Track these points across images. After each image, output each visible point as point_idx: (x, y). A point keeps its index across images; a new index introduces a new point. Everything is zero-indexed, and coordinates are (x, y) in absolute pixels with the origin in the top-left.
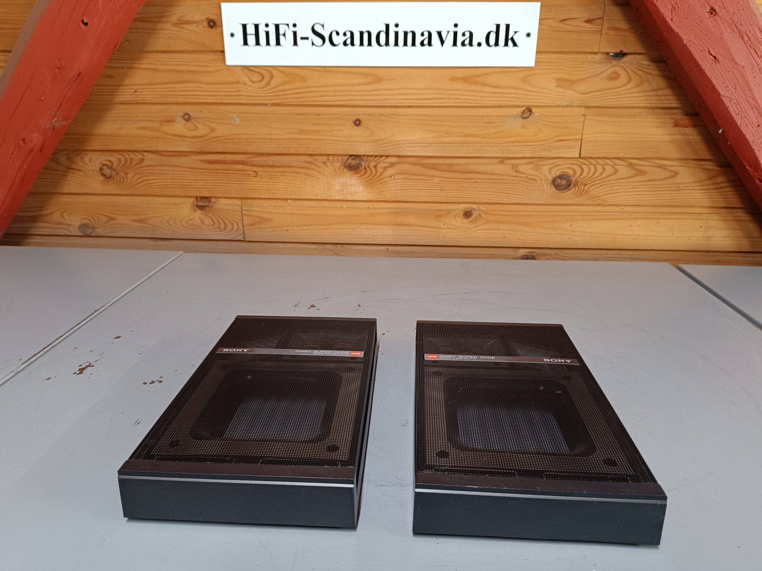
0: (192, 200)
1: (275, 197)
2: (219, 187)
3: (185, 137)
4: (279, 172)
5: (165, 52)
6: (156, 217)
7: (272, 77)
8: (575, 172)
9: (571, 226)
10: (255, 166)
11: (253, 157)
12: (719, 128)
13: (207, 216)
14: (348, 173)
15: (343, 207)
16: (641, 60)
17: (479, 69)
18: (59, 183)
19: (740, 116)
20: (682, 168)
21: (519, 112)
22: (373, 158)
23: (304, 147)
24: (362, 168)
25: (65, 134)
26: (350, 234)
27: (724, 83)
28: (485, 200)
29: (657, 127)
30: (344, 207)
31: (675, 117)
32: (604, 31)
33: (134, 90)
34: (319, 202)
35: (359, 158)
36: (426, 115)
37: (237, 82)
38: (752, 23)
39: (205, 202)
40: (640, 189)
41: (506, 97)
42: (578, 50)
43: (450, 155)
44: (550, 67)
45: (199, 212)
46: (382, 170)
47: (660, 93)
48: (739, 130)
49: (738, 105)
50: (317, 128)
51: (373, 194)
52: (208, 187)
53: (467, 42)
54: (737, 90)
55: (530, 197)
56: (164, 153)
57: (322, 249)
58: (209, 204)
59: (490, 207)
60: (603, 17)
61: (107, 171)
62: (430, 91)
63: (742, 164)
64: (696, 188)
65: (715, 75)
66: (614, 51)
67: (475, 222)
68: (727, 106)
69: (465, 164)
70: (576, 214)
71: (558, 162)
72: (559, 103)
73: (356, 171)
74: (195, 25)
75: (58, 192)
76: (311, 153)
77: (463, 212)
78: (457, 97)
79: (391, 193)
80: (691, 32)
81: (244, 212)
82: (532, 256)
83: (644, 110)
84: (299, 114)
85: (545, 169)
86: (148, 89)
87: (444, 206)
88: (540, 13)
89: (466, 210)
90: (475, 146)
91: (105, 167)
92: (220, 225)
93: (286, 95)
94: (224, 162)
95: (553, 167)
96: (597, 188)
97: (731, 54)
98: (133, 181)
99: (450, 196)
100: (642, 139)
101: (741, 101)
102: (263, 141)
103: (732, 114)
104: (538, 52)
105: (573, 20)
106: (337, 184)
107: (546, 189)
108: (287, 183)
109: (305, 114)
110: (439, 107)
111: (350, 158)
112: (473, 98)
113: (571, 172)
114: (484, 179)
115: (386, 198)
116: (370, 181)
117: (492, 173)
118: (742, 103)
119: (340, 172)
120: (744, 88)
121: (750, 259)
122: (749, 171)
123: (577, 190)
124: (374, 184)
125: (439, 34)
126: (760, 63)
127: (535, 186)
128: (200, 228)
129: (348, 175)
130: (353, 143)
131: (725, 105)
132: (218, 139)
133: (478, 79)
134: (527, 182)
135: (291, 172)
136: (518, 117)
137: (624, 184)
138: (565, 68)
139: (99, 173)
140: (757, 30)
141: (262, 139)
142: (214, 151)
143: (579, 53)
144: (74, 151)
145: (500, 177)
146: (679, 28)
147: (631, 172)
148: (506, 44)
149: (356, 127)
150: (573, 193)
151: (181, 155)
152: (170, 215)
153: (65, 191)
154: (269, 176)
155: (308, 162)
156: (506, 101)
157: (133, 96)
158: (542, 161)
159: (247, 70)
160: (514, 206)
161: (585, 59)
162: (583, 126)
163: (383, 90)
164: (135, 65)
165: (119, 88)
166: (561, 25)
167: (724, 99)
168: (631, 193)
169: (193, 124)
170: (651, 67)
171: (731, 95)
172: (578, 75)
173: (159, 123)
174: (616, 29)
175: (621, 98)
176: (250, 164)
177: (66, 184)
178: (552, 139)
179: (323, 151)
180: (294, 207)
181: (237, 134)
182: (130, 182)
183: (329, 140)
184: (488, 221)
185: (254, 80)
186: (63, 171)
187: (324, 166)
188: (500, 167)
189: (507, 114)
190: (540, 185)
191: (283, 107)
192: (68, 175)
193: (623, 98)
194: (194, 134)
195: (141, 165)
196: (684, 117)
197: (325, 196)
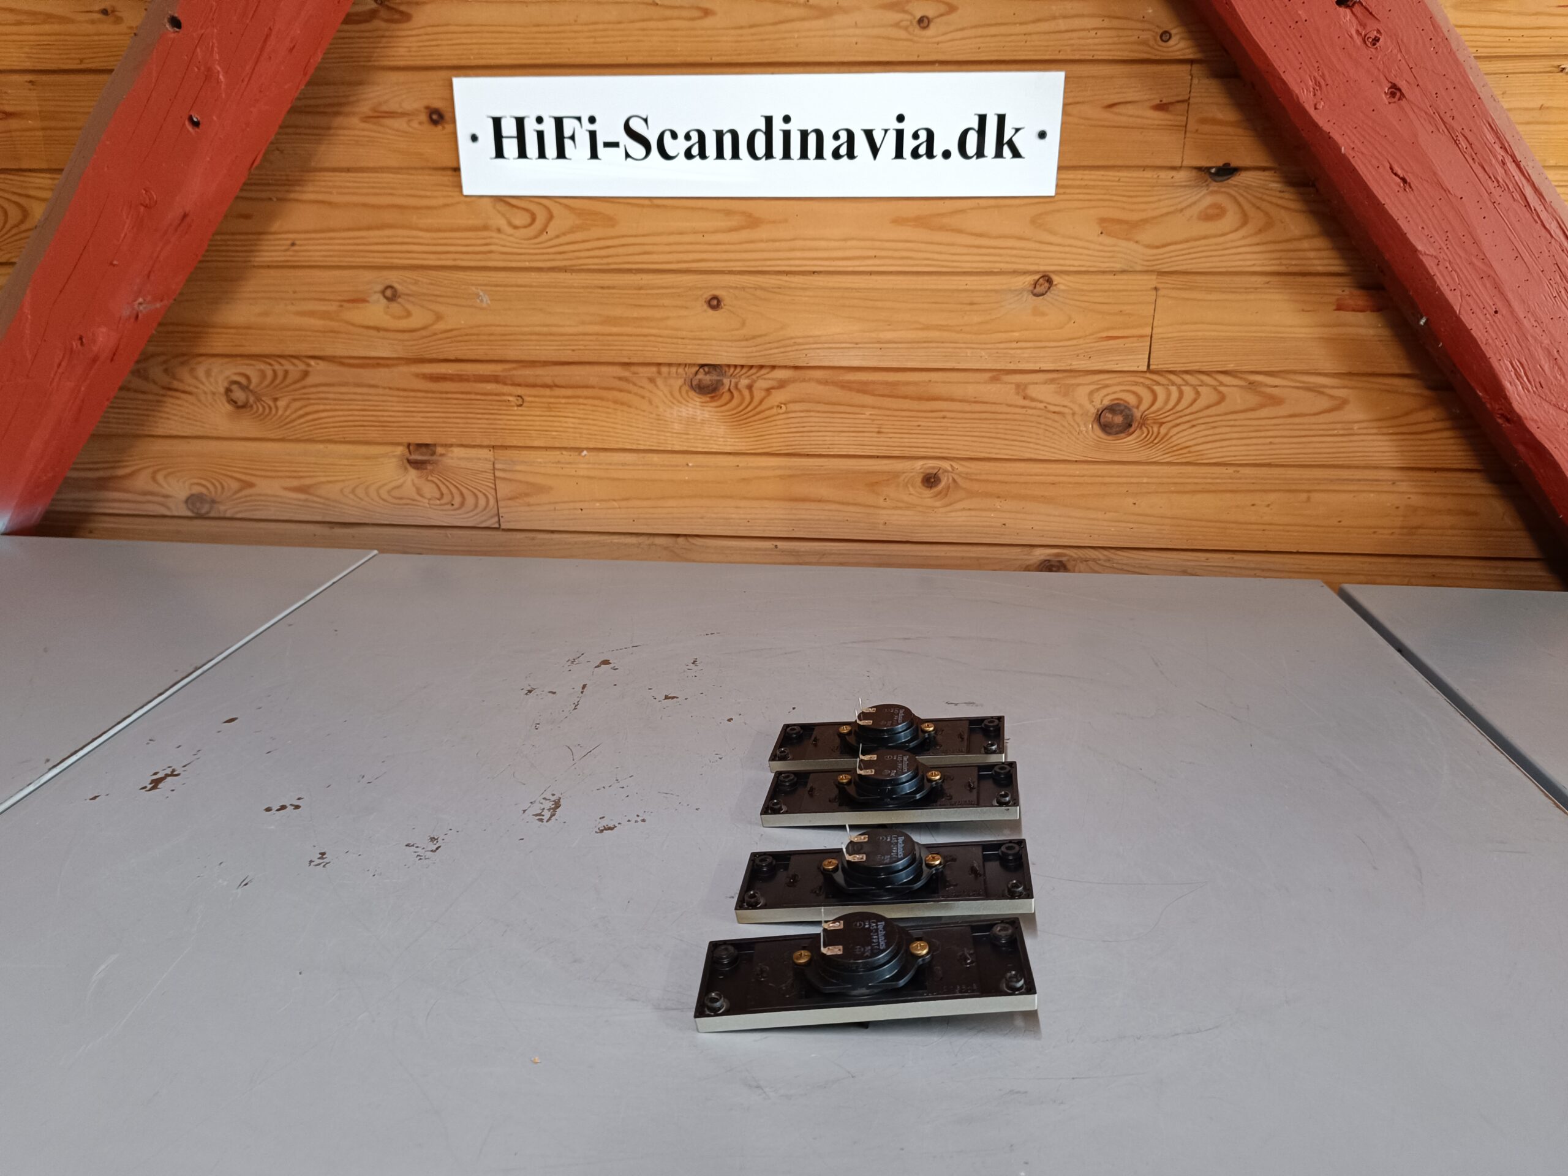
0: (400, 450)
1: (557, 445)
2: (451, 425)
3: (386, 330)
4: (564, 397)
5: (348, 170)
6: (331, 482)
7: (551, 217)
8: (1140, 399)
9: (1135, 504)
10: (519, 385)
11: (514, 369)
12: (1419, 316)
13: (428, 481)
14: (697, 399)
15: (688, 465)
16: (1266, 181)
17: (947, 202)
18: (148, 416)
19: (1459, 294)
20: (1354, 391)
21: (1026, 283)
22: (744, 371)
23: (612, 350)
24: (724, 390)
25: (160, 324)
26: (702, 518)
27: (1423, 228)
28: (965, 453)
29: (1303, 310)
30: (690, 465)
31: (1339, 291)
32: (1192, 126)
33: (289, 242)
34: (642, 455)
35: (718, 370)
36: (847, 289)
37: (485, 228)
38: (1474, 114)
39: (425, 455)
40: (1270, 434)
41: (1000, 255)
42: (1140, 163)
43: (895, 365)
44: (1089, 197)
45: (413, 473)
46: (763, 394)
47: (1306, 244)
48: (1458, 319)
49: (1453, 273)
50: (636, 313)
51: (743, 440)
52: (429, 425)
54: (1450, 241)
55: (1054, 448)
56: (347, 361)
57: (649, 545)
58: (431, 458)
59: (974, 466)
60: (1189, 98)
61: (239, 395)
62: (853, 243)
63: (1469, 384)
64: (1385, 431)
65: (1405, 213)
66: (1213, 165)
67: (946, 495)
68: (1433, 274)
69: (924, 382)
70: (1145, 480)
71: (1107, 379)
72: (1104, 266)
73: (713, 395)
74: (405, 119)
75: (147, 433)
76: (627, 360)
77: (921, 476)
78: (905, 254)
79: (779, 438)
80: (1354, 131)
81: (498, 474)
82: (1060, 562)
83: (1274, 279)
84: (602, 288)
85: (1082, 393)
86: (318, 239)
87: (885, 465)
88: (1065, 92)
89: (928, 471)
90: (943, 348)
91: (234, 387)
92: (453, 497)
93: (578, 251)
94: (460, 378)
95: (1098, 389)
96: (1184, 430)
97: (1435, 174)
98: (288, 413)
99: (898, 444)
100: (1273, 335)
101: (1460, 263)
102: (534, 337)
103: (1442, 289)
104: (1060, 168)
105: (1130, 106)
106: (676, 421)
107: (1084, 432)
108: (579, 418)
109: (614, 288)
110: (871, 273)
111: (701, 370)
112: (936, 256)
113: (1131, 400)
114: (962, 412)
115: (772, 447)
116: (740, 416)
117: (976, 400)
118: (1461, 270)
119: (683, 397)
120: (1462, 238)
121: (1499, 572)
122: (1483, 400)
123: (1144, 435)
124: (747, 420)
126: (1493, 190)
127: (1064, 426)
128: (415, 503)
129: (698, 403)
130: (706, 342)
131: (1428, 273)
132: (449, 334)
133: (945, 220)
134: (1047, 418)
135: (586, 398)
136: (1025, 294)
137: (1237, 423)
138: (1115, 198)
139: (224, 399)
140: (1484, 127)
141: (531, 334)
142: (441, 357)
143: (1144, 168)
144: (177, 356)
145: (993, 408)
146: (1331, 123)
147: (1252, 400)
149: (711, 312)
150: (1137, 441)
151: (378, 365)
152: (359, 478)
153: (160, 431)
154: (546, 405)
155: (620, 379)
156: (1000, 262)
157: (288, 253)
158: (1075, 377)
159: (502, 203)
160: (1022, 465)
161: (1155, 181)
162: (1155, 310)
163: (762, 241)
164: (292, 196)
165: (262, 237)
166: (1107, 115)
167: (1424, 259)
168: (1254, 441)
169: (402, 306)
170: (1286, 195)
171: (1438, 251)
172: (1144, 210)
173: (338, 303)
174: (1215, 121)
175: (1229, 255)
176: (509, 382)
177: (161, 418)
178: (1092, 334)
179: (649, 357)
180: (594, 464)
181: (486, 326)
182: (281, 416)
183: (660, 336)
184: (971, 494)
185: (517, 222)
186: (157, 394)
187: (650, 386)
188: (994, 388)
189: (1004, 287)
190: (1072, 423)
191: (574, 274)
192: (165, 402)
193: (1235, 254)
194: (403, 324)
195: (304, 383)
196: (1356, 292)
197: (653, 443)
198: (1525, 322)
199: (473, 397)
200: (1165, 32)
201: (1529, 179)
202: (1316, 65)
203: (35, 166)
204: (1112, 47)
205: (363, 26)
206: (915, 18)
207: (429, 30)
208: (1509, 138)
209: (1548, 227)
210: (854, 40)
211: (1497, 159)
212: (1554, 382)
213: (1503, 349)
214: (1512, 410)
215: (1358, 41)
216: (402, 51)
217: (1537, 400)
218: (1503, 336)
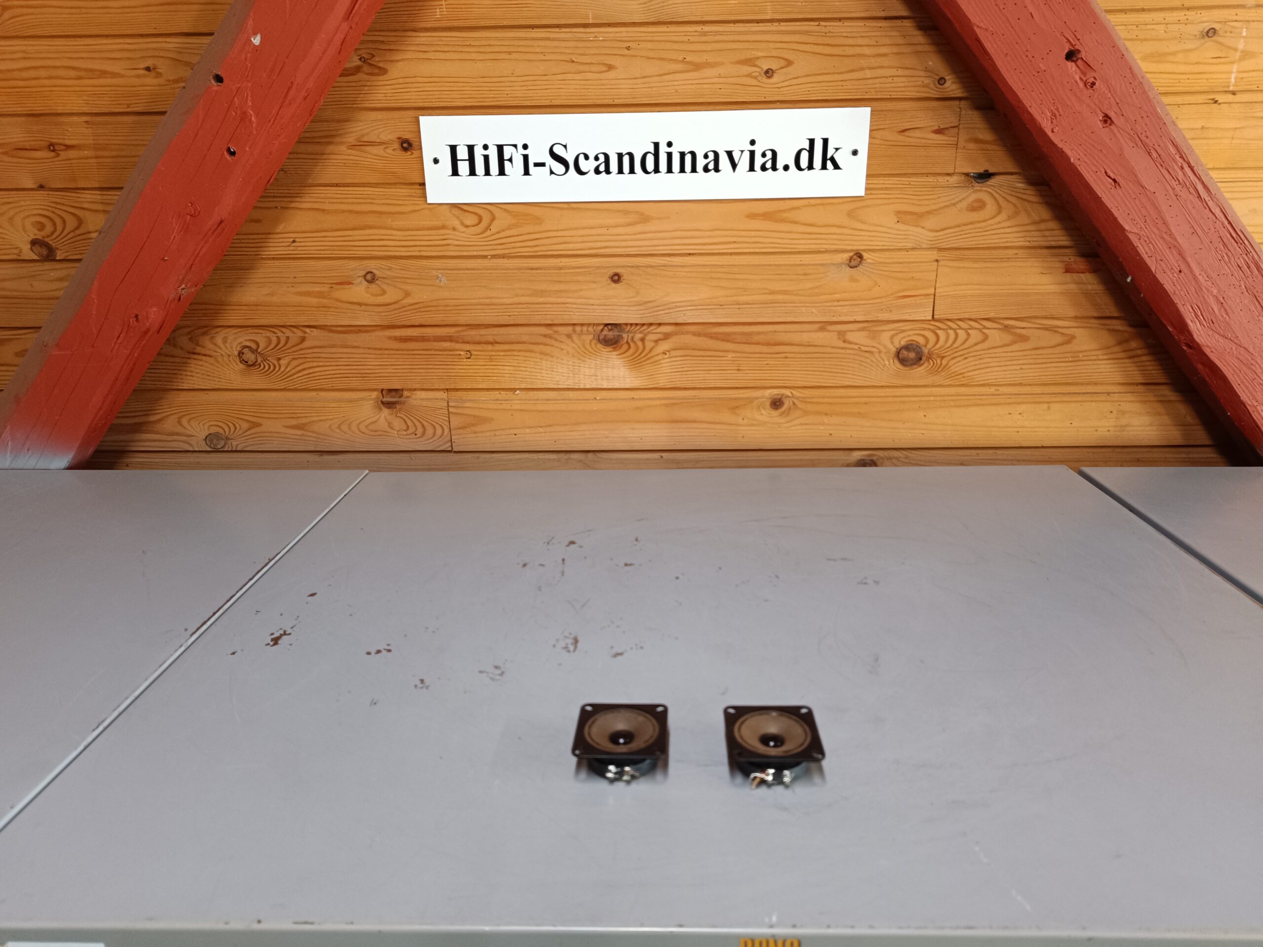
0: (374, 394)
1: (497, 387)
2: (414, 374)
3: (367, 305)
4: (502, 351)
5: (337, 185)
6: (321, 420)
7: (493, 218)
8: (927, 340)
9: (925, 416)
10: (468, 343)
11: (464, 331)
12: (1126, 275)
13: (396, 416)
14: (605, 351)
15: (596, 399)
16: (1014, 182)
17: (785, 201)
18: (176, 374)
19: (1154, 259)
20: (1080, 329)
21: (844, 259)
22: (638, 327)
23: (538, 315)
24: (623, 342)
25: (191, 304)
26: (606, 438)
27: (1129, 214)
28: (801, 383)
29: (1042, 273)
30: (598, 398)
31: (1066, 259)
32: (961, 144)
33: (292, 239)
34: (561, 392)
35: (619, 328)
36: (714, 265)
37: (444, 227)
38: (1161, 135)
39: (395, 397)
40: (1021, 362)
41: (826, 239)
42: (925, 171)
43: (750, 320)
44: (887, 196)
45: (386, 412)
46: (653, 344)
47: (1043, 226)
48: (1154, 276)
49: (1150, 245)
50: (557, 287)
51: (639, 379)
52: (399, 375)
53: (769, 165)
54: (1148, 224)
55: (866, 377)
56: (334, 329)
57: (567, 459)
58: (400, 400)
59: (807, 392)
60: (959, 125)
61: (250, 357)
62: (718, 233)
63: (1162, 322)
64: (1101, 357)
65: (1116, 204)
66: (977, 171)
67: (788, 414)
68: (1136, 246)
69: (771, 332)
70: (932, 398)
71: (904, 326)
72: (900, 245)
73: (614, 346)
74: (381, 147)
75: (174, 387)
76: (550, 322)
77: (769, 401)
78: (756, 239)
79: (666, 376)
80: (1080, 147)
81: (451, 410)
82: (872, 460)
83: (1020, 251)
84: (532, 269)
85: (885, 337)
86: (312, 237)
87: (743, 393)
88: (871, 122)
89: (774, 397)
90: (785, 307)
91: (246, 350)
92: (416, 429)
93: (514, 242)
94: (423, 339)
96: (959, 362)
97: (1136, 176)
98: (288, 369)
99: (752, 378)
100: (1021, 291)
101: (1154, 238)
102: (480, 307)
103: (1143, 256)
104: (869, 176)
105: (917, 131)
106: (587, 366)
107: (888, 366)
108: (514, 366)
109: (540, 269)
110: (731, 254)
111: (606, 328)
112: (779, 240)
113: (921, 341)
114: (798, 353)
115: (659, 383)
116: (636, 361)
117: (809, 344)
118: (1155, 242)
119: (592, 348)
120: (1156, 220)
121: (1184, 455)
122: (1173, 334)
123: (930, 367)
124: (642, 364)
125: (730, 154)
126: (1175, 186)
127: (872, 361)
128: (386, 434)
129: (603, 353)
130: (610, 307)
131: (1133, 246)
132: (414, 307)
133: (785, 215)
134: (862, 355)
135: (519, 351)
136: (844, 266)
137: (999, 355)
138: (907, 196)
139: (237, 360)
140: (1168, 143)
141: (477, 305)
142: (409, 324)
143: (927, 175)
144: (199, 328)
145: (821, 349)
146: (1063, 142)
147: (1007, 338)
148: (824, 167)
149: (613, 285)
150: (928, 369)
151: (360, 331)
152: (344, 417)
153: (186, 386)
154: (488, 357)
155: (545, 336)
156: (826, 244)
157: (292, 248)
158: (881, 325)
159: (457, 210)
160: (843, 390)
161: (935, 183)
162: (937, 276)
163: (651, 232)
164: (293, 205)
165: (271, 236)
166: (901, 138)
167: (1131, 236)
168: (1008, 368)
169: (379, 286)
170: (1028, 192)
171: (1140, 230)
172: (928, 205)
173: (329, 286)
174: (977, 141)
175: (988, 235)
176: (461, 341)
177: (187, 376)
178: (892, 294)
179: (566, 319)
180: (525, 400)
181: (443, 299)
182: (284, 371)
183: (575, 304)
184: (806, 413)
185: (468, 223)
186: (183, 358)
187: (568, 341)
188: (821, 335)
189: (829, 262)
190: (879, 359)
191: (510, 259)
192: (190, 363)
193: (992, 234)
194: (380, 300)
195: (301, 346)
196: (1078, 259)
197: (570, 383)
198: (1200, 278)
199: (432, 352)
200: (942, 78)
201: (1200, 179)
202: (1053, 102)
203: (90, 186)
204: (903, 89)
205: (350, 78)
206: (762, 70)
207: (401, 81)
208: (1185, 150)
209: (1214, 211)
210: (719, 86)
211: (1178, 165)
212: (1221, 319)
213: (1185, 297)
214: (1193, 340)
215: (1081, 85)
216: (380, 96)
217: (1210, 333)
218: (1186, 288)
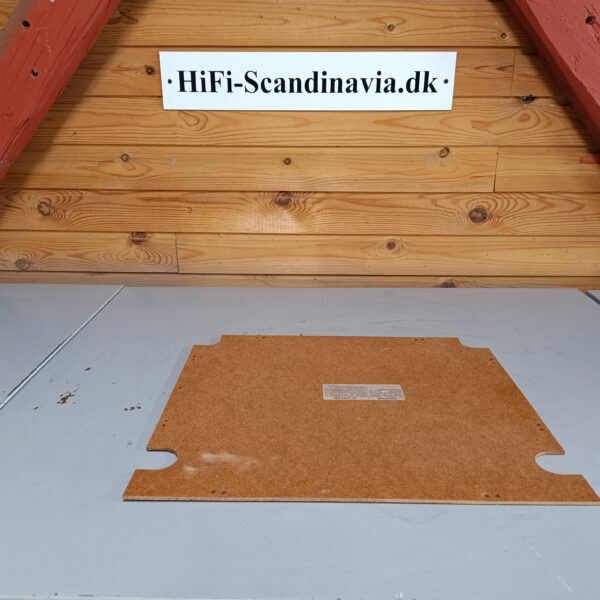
1: (208, 231)
2: (155, 223)
3: (122, 176)
4: (212, 208)
5: (105, 96)
6: (92, 252)
7: (207, 121)
8: (490, 206)
9: (487, 255)
10: (190, 202)
11: (187, 194)
13: (142, 250)
15: (273, 240)
16: (548, 103)
17: (400, 113)
20: (589, 201)
21: (437, 151)
22: (301, 194)
23: (237, 185)
24: (292, 204)
28: (407, 232)
29: (565, 163)
31: (581, 154)
32: (515, 77)
33: (73, 132)
34: (250, 236)
35: (289, 194)
37: (174, 125)
39: (141, 237)
40: (549, 221)
41: (425, 138)
42: (491, 95)
43: (374, 191)
44: (467, 111)
45: (135, 247)
46: (310, 205)
47: (566, 132)
50: (249, 167)
51: (303, 227)
52: (143, 223)
53: (389, 88)
55: (449, 229)
56: (101, 192)
57: (253, 279)
58: (144, 239)
59: (411, 239)
60: (514, 65)
61: (45, 209)
62: (356, 133)
66: (525, 96)
67: (398, 252)
69: (388, 199)
70: (492, 244)
71: (475, 196)
72: (474, 143)
73: (286, 206)
74: (134, 72)
76: (244, 190)
77: (386, 244)
78: (379, 138)
79: (318, 226)
80: (592, 81)
81: (178, 246)
82: (451, 283)
84: (232, 154)
85: (462, 204)
86: (88, 131)
87: (369, 239)
88: (457, 62)
89: (389, 241)
90: (398, 182)
91: (43, 205)
92: (155, 258)
93: (222, 136)
94: (160, 199)
95: (470, 201)
96: (510, 220)
98: (71, 218)
99: (375, 229)
100: (551, 175)
102: (198, 179)
104: (454, 97)
105: (487, 68)
106: (268, 219)
107: (463, 221)
108: (219, 218)
109: (238, 154)
111: (280, 194)
112: (394, 139)
113: (486, 206)
114: (406, 213)
115: (315, 231)
116: (299, 216)
117: (413, 207)
119: (271, 208)
123: (492, 222)
124: (303, 218)
125: (364, 81)
127: (454, 219)
128: (135, 261)
129: (278, 210)
130: (283, 181)
132: (155, 178)
133: (399, 122)
134: (446, 215)
135: (223, 208)
136: (437, 157)
137: (534, 216)
138: (480, 111)
139: (37, 211)
141: (196, 177)
142: (150, 189)
143: (493, 97)
144: (12, 190)
145: (421, 211)
147: (542, 205)
149: (286, 166)
150: (489, 225)
151: (118, 193)
152: (108, 250)
154: (203, 212)
155: (240, 199)
156: (426, 141)
157: (73, 138)
158: (460, 195)
159: (184, 114)
160: (434, 238)
161: (497, 103)
162: (497, 163)
163: (311, 131)
164: (75, 109)
165: (59, 130)
166: (476, 72)
168: (541, 224)
169: (131, 164)
170: (558, 110)
172: (492, 117)
173: (98, 163)
174: (526, 75)
175: (531, 138)
176: (184, 201)
177: (4, 221)
178: (467, 175)
179: (254, 188)
180: (227, 240)
181: (174, 173)
182: (68, 219)
183: (260, 178)
184: (410, 252)
185: (190, 123)
186: (2, 209)
187: (254, 202)
188: (422, 201)
189: (427, 153)
190: (458, 217)
191: (218, 148)
192: (6, 213)
193: (533, 137)
194: (131, 173)
195: (79, 203)
196: (590, 155)
197: (256, 230)
199: (166, 208)
200: (504, 34)
202: (577, 51)
204: (478, 40)
205: (115, 26)
206: (386, 26)
207: (148, 28)
210: (357, 35)
215: (596, 40)
